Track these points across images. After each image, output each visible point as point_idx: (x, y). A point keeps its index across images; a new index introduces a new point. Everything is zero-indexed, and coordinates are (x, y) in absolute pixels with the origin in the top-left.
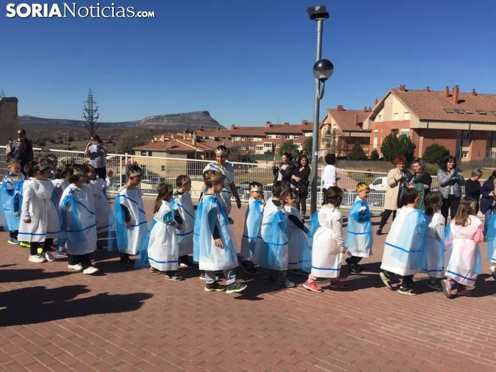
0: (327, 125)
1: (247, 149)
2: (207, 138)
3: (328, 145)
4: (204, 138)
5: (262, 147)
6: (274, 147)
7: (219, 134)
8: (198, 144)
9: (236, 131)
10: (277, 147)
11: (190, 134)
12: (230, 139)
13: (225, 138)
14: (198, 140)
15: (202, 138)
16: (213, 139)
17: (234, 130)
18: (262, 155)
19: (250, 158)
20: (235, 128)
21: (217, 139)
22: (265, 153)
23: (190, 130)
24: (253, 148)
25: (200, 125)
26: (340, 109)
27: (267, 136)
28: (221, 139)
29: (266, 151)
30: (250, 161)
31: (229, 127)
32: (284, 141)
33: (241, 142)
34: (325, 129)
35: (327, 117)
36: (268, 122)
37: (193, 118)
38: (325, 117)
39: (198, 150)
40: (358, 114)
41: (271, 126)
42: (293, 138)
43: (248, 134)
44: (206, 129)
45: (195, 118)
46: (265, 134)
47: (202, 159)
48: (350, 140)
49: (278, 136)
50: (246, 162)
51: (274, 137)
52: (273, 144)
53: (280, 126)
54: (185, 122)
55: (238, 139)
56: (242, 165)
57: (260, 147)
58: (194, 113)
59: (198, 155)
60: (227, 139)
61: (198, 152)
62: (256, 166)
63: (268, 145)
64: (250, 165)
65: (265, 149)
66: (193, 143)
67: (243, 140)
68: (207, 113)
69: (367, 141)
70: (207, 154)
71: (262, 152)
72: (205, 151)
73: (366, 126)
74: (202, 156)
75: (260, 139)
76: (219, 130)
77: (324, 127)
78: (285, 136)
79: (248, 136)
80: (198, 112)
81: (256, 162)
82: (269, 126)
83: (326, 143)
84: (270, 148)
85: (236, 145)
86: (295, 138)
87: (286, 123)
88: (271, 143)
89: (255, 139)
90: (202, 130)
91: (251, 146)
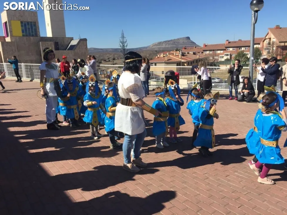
0: (268, 39)
1: (213, 58)
2: (188, 53)
3: (269, 52)
4: (186, 53)
5: (223, 57)
6: (231, 56)
7: (195, 50)
8: (183, 57)
9: (207, 48)
10: (233, 56)
11: (178, 52)
12: (202, 53)
13: (199, 53)
14: (183, 55)
15: (185, 53)
16: (192, 53)
17: (205, 47)
19: (215, 64)
20: (206, 46)
21: (194, 54)
22: (225, 60)
23: (178, 49)
24: (218, 57)
25: (184, 46)
26: (278, 27)
27: (226, 49)
28: (197, 53)
29: (226, 59)
30: (215, 65)
31: (202, 46)
32: (238, 52)
33: (209, 54)
34: (267, 42)
35: (268, 34)
36: (227, 40)
37: (180, 42)
38: (267, 34)
39: (183, 61)
41: (229, 43)
42: (244, 50)
43: (214, 49)
44: (187, 48)
45: (181, 41)
46: (225, 48)
47: (185, 66)
48: (284, 48)
49: (234, 49)
50: (213, 66)
51: (231, 49)
52: (230, 54)
53: (235, 42)
54: (176, 45)
55: (208, 52)
56: (210, 68)
57: (222, 57)
58: (181, 39)
59: (183, 64)
60: (201, 53)
61: (182, 62)
62: (219, 68)
63: (227, 55)
64: (215, 68)
65: (225, 58)
66: (180, 57)
67: (211, 52)
68: (188, 38)
70: (188, 63)
71: (223, 60)
72: (187, 61)
74: (186, 64)
75: (222, 52)
76: (195, 47)
77: (266, 41)
78: (238, 48)
79: (214, 50)
80: (183, 38)
81: (219, 66)
82: (228, 43)
83: (267, 51)
84: (229, 57)
85: (206, 56)
86: (245, 49)
87: (239, 40)
88: (229, 53)
89: (219, 52)
90: (185, 49)
91: (216, 56)
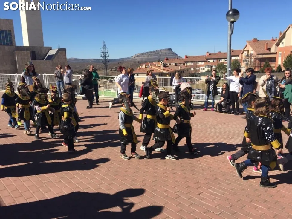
0: (246, 51)
1: (195, 69)
2: (170, 64)
3: (247, 64)
4: (168, 64)
5: (204, 68)
6: (211, 67)
7: (177, 62)
8: (165, 68)
9: (188, 59)
10: (213, 67)
11: (160, 63)
12: (184, 64)
13: (181, 64)
14: (165, 66)
15: (167, 64)
16: (174, 64)
17: (186, 58)
18: (204, 73)
19: (196, 75)
20: (187, 57)
21: (176, 65)
22: (206, 71)
23: (161, 60)
24: (199, 69)
25: (166, 57)
26: (255, 40)
27: (207, 61)
28: (179, 64)
29: (206, 70)
31: (184, 57)
32: (218, 64)
33: (191, 66)
34: (245, 54)
35: (246, 46)
36: (208, 52)
37: (162, 53)
38: (245, 47)
39: (165, 72)
40: (267, 43)
41: (210, 54)
42: (224, 61)
43: (195, 60)
44: (169, 59)
45: (163, 53)
46: (206, 60)
48: (262, 60)
49: (214, 60)
50: (194, 77)
51: (211, 61)
52: (211, 66)
53: (215, 54)
54: (158, 56)
55: (189, 64)
56: (191, 79)
57: (203, 68)
58: (163, 50)
59: (165, 75)
60: (182, 64)
62: (200, 79)
63: (208, 67)
64: (196, 79)
65: (206, 69)
66: (162, 68)
67: (192, 64)
68: (170, 50)
69: (274, 60)
70: (170, 74)
71: (204, 71)
72: (169, 72)
73: (273, 50)
74: (168, 75)
75: (203, 63)
76: (177, 59)
77: (244, 53)
78: (218, 60)
79: (195, 62)
80: (165, 49)
81: (200, 77)
82: (208, 55)
83: (246, 62)
84: (209, 68)
85: (187, 68)
86: (225, 61)
87: (219, 52)
88: (210, 65)
89: (200, 63)
90: (167, 60)
91: (197, 68)
